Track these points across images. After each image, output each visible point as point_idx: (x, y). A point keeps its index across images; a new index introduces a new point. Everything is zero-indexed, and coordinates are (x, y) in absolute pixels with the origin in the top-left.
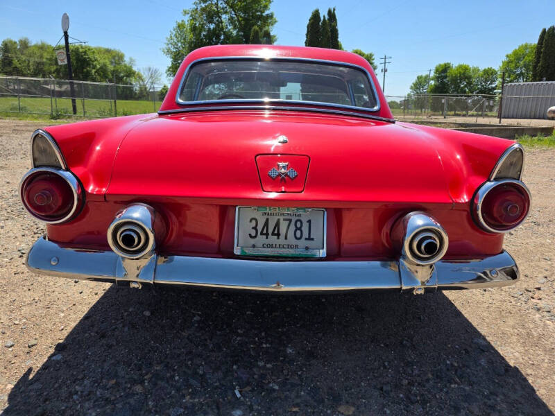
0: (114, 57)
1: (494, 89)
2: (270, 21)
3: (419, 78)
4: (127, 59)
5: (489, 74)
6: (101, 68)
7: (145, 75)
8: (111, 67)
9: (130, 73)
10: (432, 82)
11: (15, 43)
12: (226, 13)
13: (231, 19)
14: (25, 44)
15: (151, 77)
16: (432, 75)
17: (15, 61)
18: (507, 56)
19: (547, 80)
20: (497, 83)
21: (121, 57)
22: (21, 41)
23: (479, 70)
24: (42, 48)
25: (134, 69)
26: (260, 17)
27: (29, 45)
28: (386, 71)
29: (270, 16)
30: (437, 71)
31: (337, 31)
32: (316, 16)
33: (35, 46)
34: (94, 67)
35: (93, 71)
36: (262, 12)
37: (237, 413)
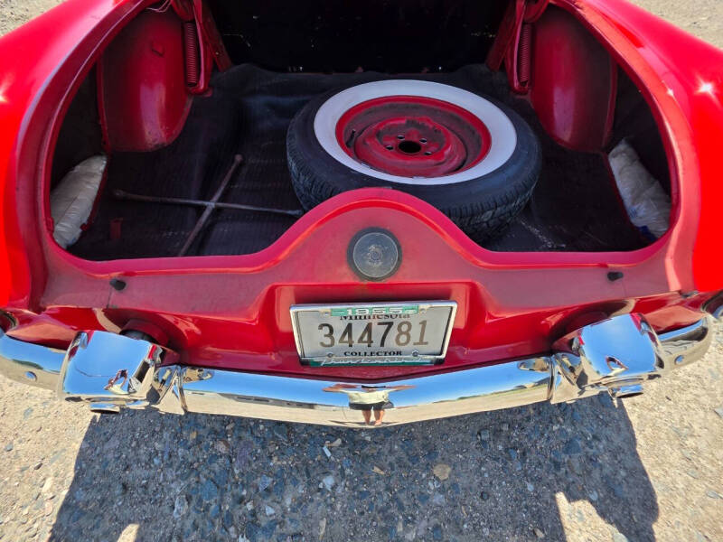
37: (328, 482)
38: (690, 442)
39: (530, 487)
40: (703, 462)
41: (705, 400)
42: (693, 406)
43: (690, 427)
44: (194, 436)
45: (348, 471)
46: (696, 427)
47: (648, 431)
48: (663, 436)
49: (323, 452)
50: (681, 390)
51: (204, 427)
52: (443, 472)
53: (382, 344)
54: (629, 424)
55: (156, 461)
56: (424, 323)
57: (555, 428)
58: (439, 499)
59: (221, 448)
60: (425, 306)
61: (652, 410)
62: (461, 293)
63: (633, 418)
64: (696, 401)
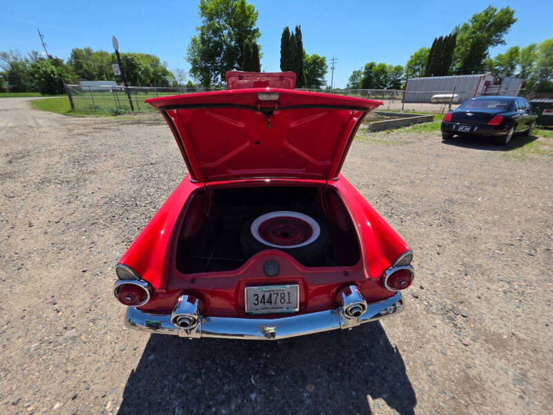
0: (153, 61)
1: (400, 80)
2: (256, 34)
3: (354, 72)
4: (161, 62)
5: (398, 70)
6: (145, 70)
7: (176, 75)
8: (152, 70)
9: (165, 73)
10: (363, 76)
11: (82, 51)
12: (226, 29)
13: (229, 34)
14: (89, 52)
15: (180, 76)
16: (363, 70)
17: (84, 65)
18: (411, 57)
19: (434, 76)
20: (403, 76)
21: (158, 61)
22: (85, 50)
23: (392, 67)
24: (102, 54)
25: (168, 69)
26: (249, 32)
27: (92, 52)
28: (333, 68)
29: (256, 31)
30: (366, 68)
31: (301, 42)
32: (286, 32)
33: (96, 53)
34: (140, 70)
35: (140, 72)
36: (251, 27)
37: (253, 396)
38: (431, 368)
39: (354, 393)
40: (437, 377)
41: (438, 347)
42: (433, 350)
43: (431, 361)
44: (185, 376)
45: (263, 390)
46: (434, 360)
47: (411, 364)
48: (418, 365)
49: (251, 380)
50: (427, 343)
51: (190, 372)
52: (310, 388)
53: (275, 303)
54: (402, 360)
55: (165, 390)
56: (289, 293)
57: (366, 364)
58: (308, 401)
59: (199, 381)
60: (288, 286)
61: (413, 353)
62: (300, 281)
63: (404, 358)
64: (434, 348)
